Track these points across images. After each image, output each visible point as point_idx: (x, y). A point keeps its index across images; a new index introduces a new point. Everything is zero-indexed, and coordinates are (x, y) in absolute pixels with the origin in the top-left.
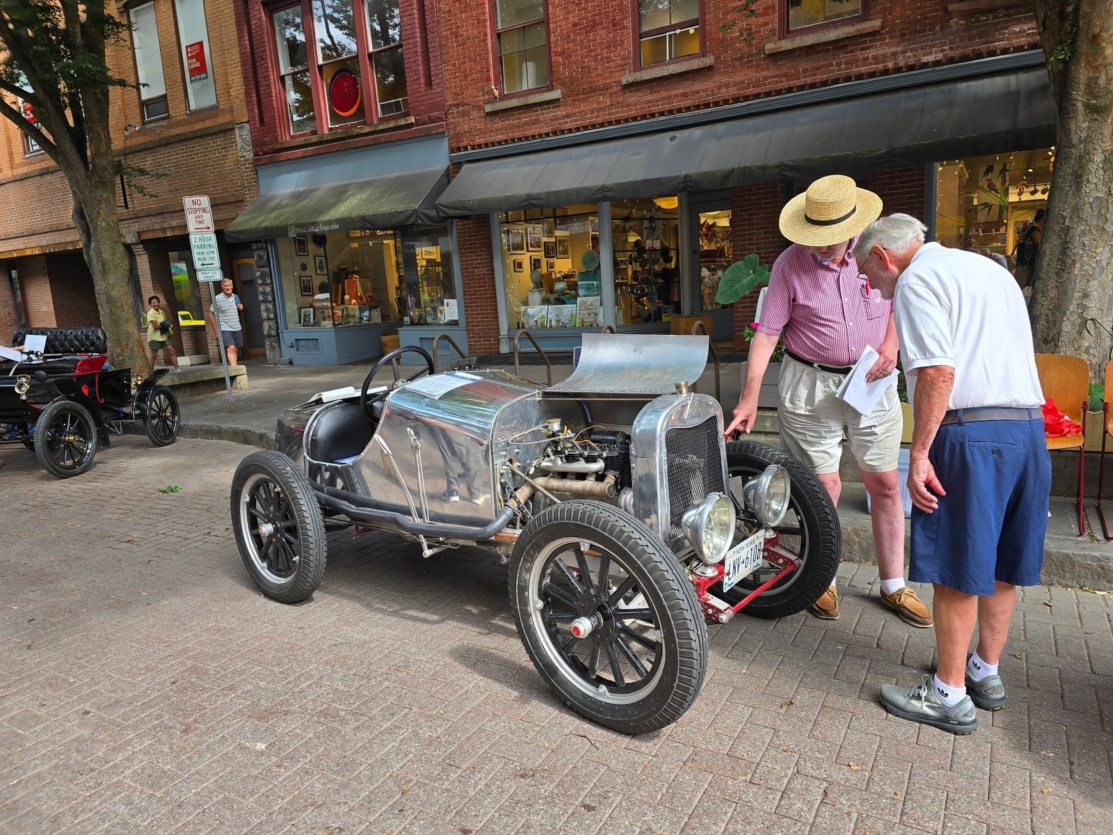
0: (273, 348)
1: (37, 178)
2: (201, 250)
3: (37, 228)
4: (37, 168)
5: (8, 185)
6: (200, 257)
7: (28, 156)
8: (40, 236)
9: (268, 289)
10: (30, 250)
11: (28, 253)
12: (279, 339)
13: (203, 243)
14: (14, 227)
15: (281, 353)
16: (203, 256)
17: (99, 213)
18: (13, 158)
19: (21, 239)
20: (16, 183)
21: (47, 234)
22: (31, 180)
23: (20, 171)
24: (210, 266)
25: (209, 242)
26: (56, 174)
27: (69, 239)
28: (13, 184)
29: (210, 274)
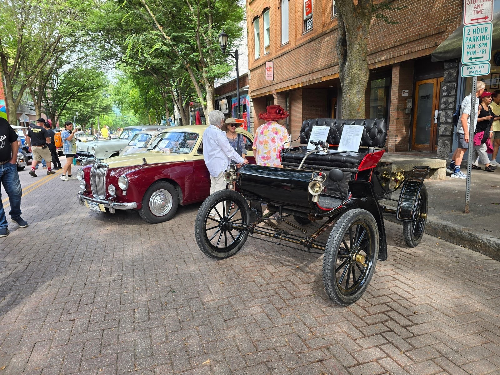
0: (444, 144)
1: (306, 45)
2: (472, 43)
3: (302, 73)
4: (308, 39)
5: (293, 51)
6: (469, 50)
7: (304, 33)
8: (303, 77)
9: (451, 99)
10: (297, 85)
11: (296, 87)
12: (452, 139)
13: (476, 35)
14: (292, 74)
15: (451, 149)
16: (473, 50)
17: (356, 38)
18: (297, 36)
19: (294, 79)
20: (297, 49)
21: (307, 76)
22: (303, 46)
23: (299, 43)
24: (478, 60)
25: (484, 34)
26: (316, 40)
27: (317, 77)
28: (295, 50)
29: (477, 68)
